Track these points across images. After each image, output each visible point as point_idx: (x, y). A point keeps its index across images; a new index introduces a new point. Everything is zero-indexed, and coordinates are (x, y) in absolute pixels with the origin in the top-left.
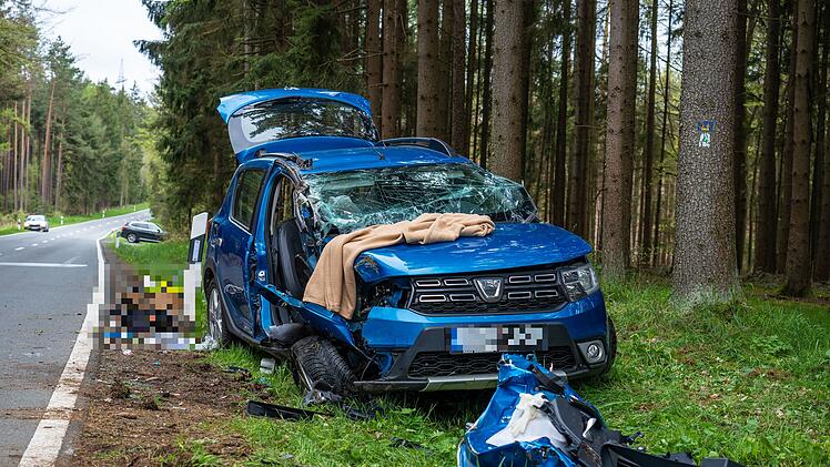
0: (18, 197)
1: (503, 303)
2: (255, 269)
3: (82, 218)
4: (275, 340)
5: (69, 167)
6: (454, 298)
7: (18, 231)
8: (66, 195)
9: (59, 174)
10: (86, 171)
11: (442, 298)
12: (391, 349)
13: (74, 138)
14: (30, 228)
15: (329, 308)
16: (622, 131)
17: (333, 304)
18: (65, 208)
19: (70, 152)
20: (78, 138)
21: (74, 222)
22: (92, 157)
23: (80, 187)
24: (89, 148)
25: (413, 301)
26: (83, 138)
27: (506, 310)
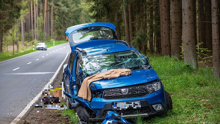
0: (34, 33)
1: (128, 95)
2: (73, 85)
3: (63, 41)
4: (73, 107)
5: (57, 17)
6: (114, 94)
7: (33, 51)
8: (56, 31)
9: (52, 21)
10: (64, 19)
11: (111, 95)
12: (98, 109)
13: (58, 3)
14: (39, 49)
15: (84, 98)
16: (217, 23)
17: (85, 97)
18: (56, 37)
19: (57, 10)
20: (60, 3)
21: (60, 43)
22: (67, 12)
23: (62, 26)
24: (65, 8)
25: (104, 96)
26: (62, 3)
27: (129, 97)
